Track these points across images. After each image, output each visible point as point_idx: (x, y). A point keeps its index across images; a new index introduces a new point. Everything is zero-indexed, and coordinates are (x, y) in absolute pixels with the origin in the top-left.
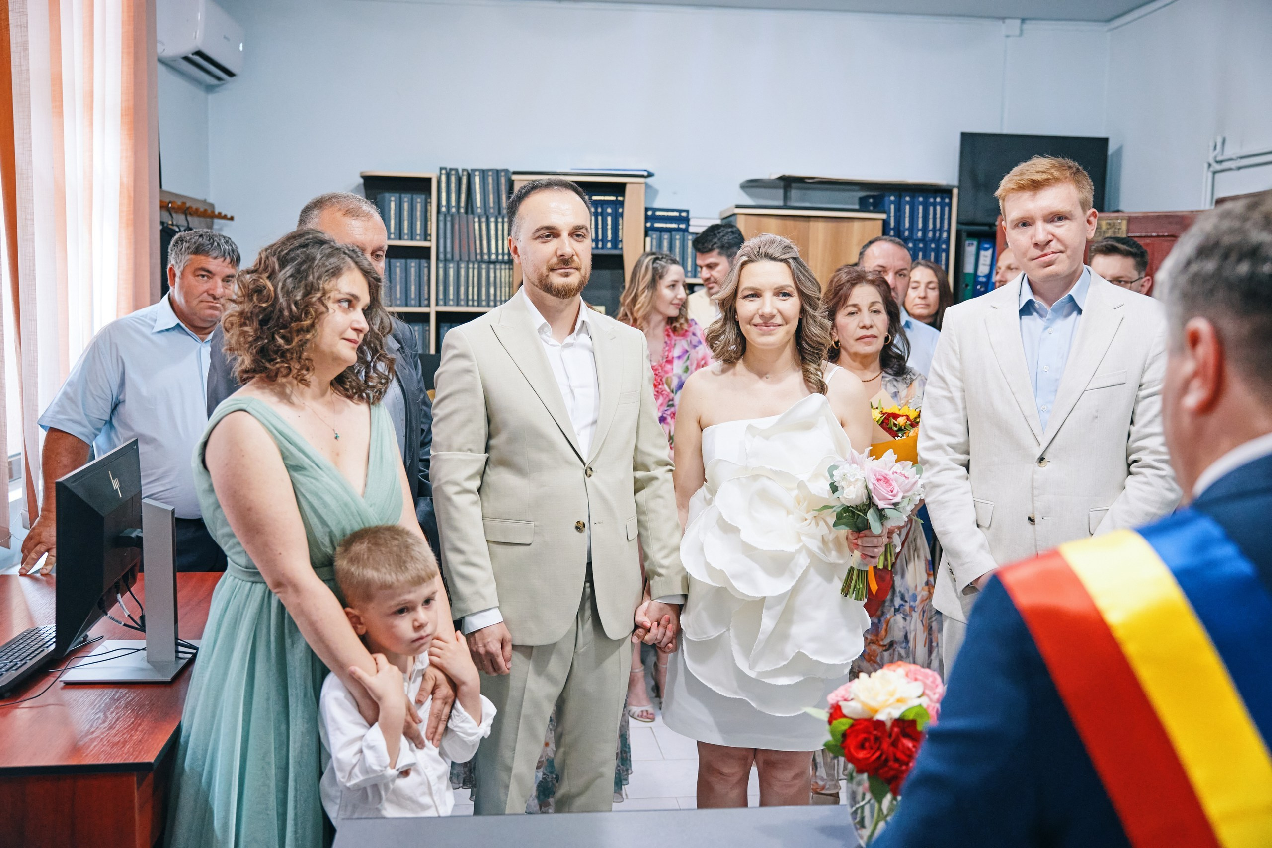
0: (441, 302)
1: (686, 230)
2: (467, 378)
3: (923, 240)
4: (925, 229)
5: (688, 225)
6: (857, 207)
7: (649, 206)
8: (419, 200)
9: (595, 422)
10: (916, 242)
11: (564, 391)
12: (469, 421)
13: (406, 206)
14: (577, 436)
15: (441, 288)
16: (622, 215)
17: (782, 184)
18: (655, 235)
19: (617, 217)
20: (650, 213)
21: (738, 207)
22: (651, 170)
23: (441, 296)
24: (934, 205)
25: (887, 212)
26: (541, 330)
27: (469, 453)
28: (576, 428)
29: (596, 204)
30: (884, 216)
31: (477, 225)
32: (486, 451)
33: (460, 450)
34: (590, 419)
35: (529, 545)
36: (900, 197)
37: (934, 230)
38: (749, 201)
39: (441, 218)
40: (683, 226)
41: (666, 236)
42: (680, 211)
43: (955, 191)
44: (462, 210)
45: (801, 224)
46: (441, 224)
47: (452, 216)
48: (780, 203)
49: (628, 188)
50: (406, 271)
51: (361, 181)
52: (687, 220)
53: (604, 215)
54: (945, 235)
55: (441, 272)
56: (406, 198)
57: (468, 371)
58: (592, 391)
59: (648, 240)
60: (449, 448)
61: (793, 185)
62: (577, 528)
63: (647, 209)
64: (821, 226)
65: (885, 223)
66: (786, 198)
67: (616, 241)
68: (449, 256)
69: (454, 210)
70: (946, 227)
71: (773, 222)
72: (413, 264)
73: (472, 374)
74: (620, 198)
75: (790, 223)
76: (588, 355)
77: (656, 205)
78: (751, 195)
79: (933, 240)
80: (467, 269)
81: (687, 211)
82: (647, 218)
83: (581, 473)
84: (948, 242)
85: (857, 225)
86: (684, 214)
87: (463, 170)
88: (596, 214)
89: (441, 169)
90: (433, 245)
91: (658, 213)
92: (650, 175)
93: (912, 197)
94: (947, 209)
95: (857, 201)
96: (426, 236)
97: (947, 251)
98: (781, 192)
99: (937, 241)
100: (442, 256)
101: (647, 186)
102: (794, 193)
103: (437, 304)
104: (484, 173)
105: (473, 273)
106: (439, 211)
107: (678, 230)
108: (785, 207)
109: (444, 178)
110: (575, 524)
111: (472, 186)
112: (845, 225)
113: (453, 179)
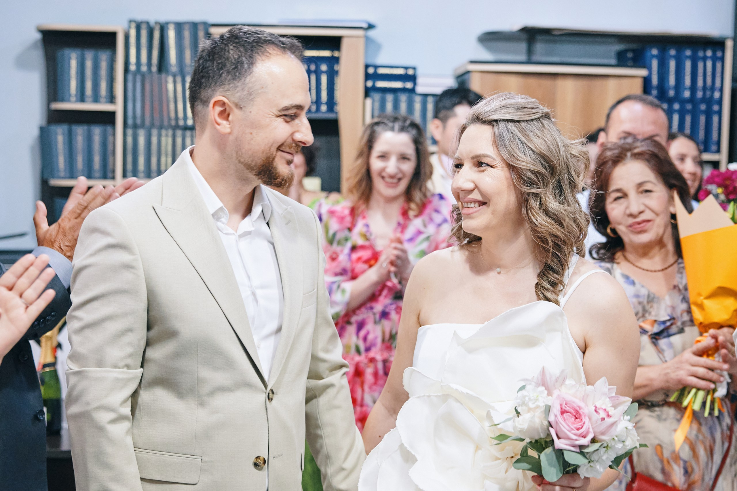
0: (129, 174)
1: (412, 91)
2: (127, 275)
3: (692, 100)
4: (693, 88)
5: (415, 84)
6: (613, 61)
7: (370, 61)
8: (104, 57)
9: (279, 330)
10: (683, 102)
11: (245, 293)
12: (129, 330)
13: (89, 64)
14: (257, 349)
15: (130, 159)
16: (337, 73)
17: (524, 36)
18: (377, 96)
19: (332, 75)
20: (371, 71)
21: (472, 62)
22: (373, 21)
23: (129, 167)
24: (705, 59)
25: (650, 69)
26: (216, 216)
27: (125, 370)
28: (256, 338)
29: (308, 61)
30: (643, 72)
31: (170, 86)
32: (142, 366)
33: (116, 366)
34: (274, 326)
35: (196, 484)
36: (663, 51)
37: (704, 88)
38: (487, 56)
39: (130, 77)
40: (409, 85)
41: (390, 97)
42: (406, 68)
43: (729, 44)
44: (154, 69)
45: (546, 82)
46: (130, 85)
47: (143, 76)
48: (523, 57)
49: (345, 44)
50: (89, 139)
51: (38, 36)
52: (413, 78)
53: (318, 73)
54: (717, 95)
55: (130, 140)
56: (89, 55)
57: (128, 267)
58: (275, 292)
59: (369, 101)
60: (100, 364)
61: (539, 37)
62: (256, 465)
63: (367, 66)
64: (569, 85)
65: (646, 81)
66: (530, 52)
67: (331, 103)
68: (139, 121)
69: (144, 68)
70: (718, 84)
71: (514, 80)
72: (97, 131)
73: (133, 270)
74: (336, 54)
75: (533, 81)
76: (268, 248)
77: (379, 61)
78: (490, 49)
79: (704, 100)
80: (159, 136)
81: (414, 69)
82: (368, 77)
83: (263, 397)
84: (720, 102)
85: (612, 83)
86: (411, 72)
87: (156, 23)
88: (309, 72)
89: (130, 21)
90: (118, 108)
91: (381, 71)
92: (371, 27)
93: (679, 51)
94: (719, 65)
95: (613, 54)
96: (112, 99)
97: (720, 113)
98: (523, 46)
99: (709, 101)
100: (130, 122)
101: (368, 40)
102: (539, 47)
103: (125, 176)
104: (179, 26)
105: (167, 141)
106: (126, 70)
107: (404, 90)
108: (529, 62)
109: (133, 33)
110: (253, 460)
111: (165, 40)
112: (598, 82)
113: (144, 33)
